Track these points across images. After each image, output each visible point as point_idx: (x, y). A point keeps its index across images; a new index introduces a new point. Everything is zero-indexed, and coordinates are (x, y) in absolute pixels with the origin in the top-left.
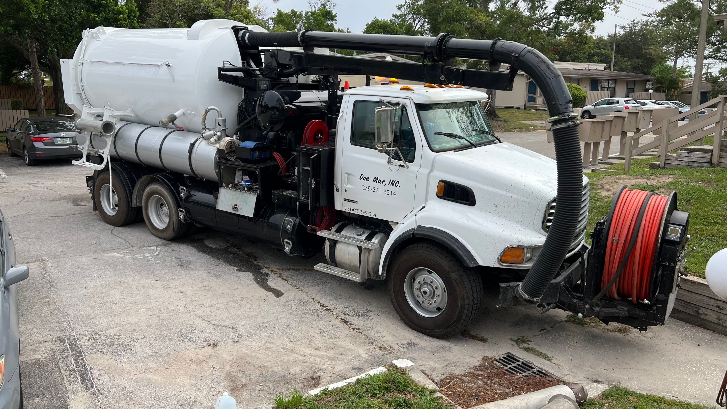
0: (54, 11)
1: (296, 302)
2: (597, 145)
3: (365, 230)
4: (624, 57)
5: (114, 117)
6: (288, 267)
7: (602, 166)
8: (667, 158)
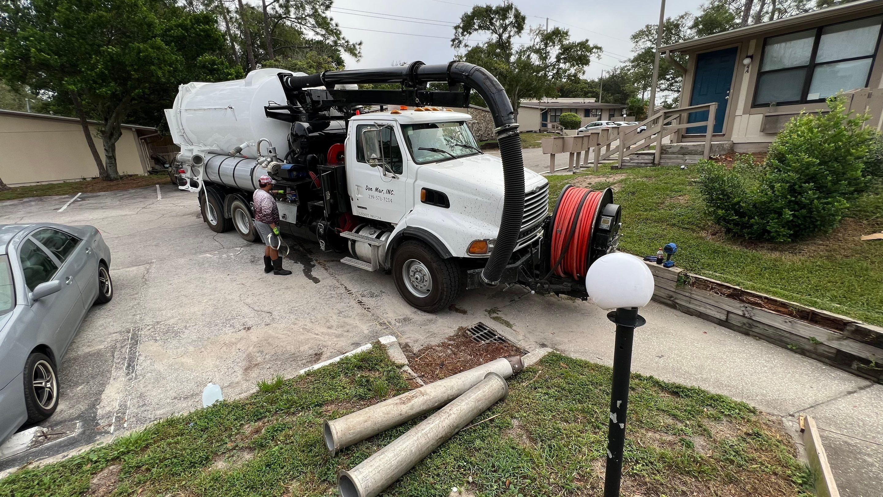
0: (179, 76)
1: (328, 287)
2: (579, 154)
3: (376, 230)
4: (609, 93)
5: (202, 151)
6: (332, 259)
7: (582, 169)
8: (623, 161)
